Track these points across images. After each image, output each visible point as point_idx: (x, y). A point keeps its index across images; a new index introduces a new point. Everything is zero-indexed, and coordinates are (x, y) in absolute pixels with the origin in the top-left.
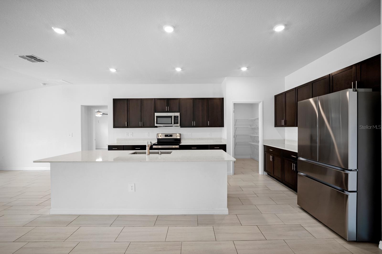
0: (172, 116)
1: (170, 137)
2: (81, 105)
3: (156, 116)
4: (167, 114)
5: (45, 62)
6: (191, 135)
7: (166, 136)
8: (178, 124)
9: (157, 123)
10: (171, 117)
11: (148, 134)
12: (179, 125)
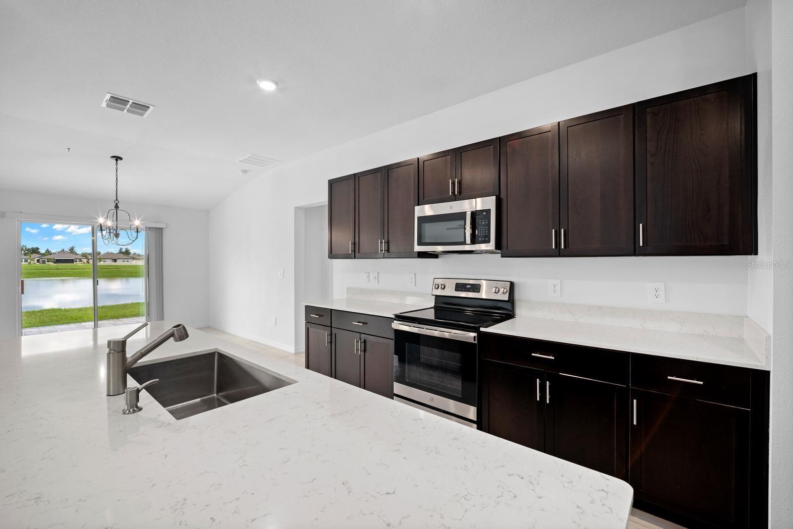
0: (465, 213)
1: (474, 291)
2: (295, 207)
3: (419, 218)
4: (451, 207)
5: (151, 108)
6: (558, 288)
7: (460, 287)
8: (489, 242)
9: (420, 244)
10: (461, 216)
11: (414, 280)
12: (491, 246)
